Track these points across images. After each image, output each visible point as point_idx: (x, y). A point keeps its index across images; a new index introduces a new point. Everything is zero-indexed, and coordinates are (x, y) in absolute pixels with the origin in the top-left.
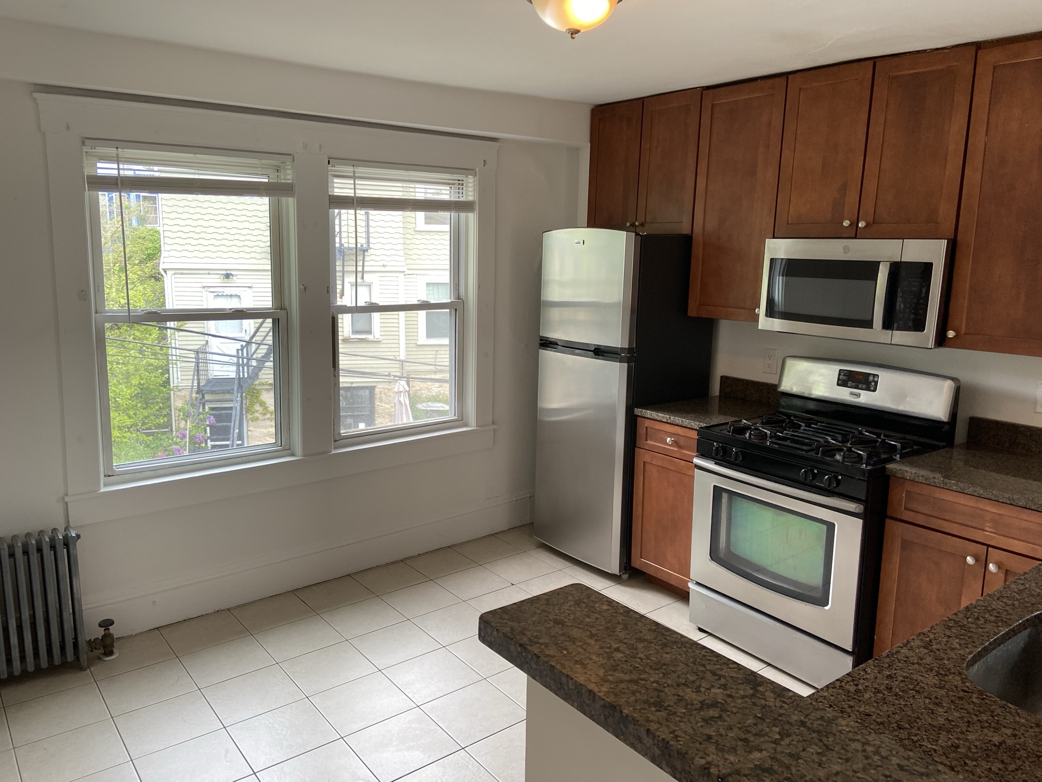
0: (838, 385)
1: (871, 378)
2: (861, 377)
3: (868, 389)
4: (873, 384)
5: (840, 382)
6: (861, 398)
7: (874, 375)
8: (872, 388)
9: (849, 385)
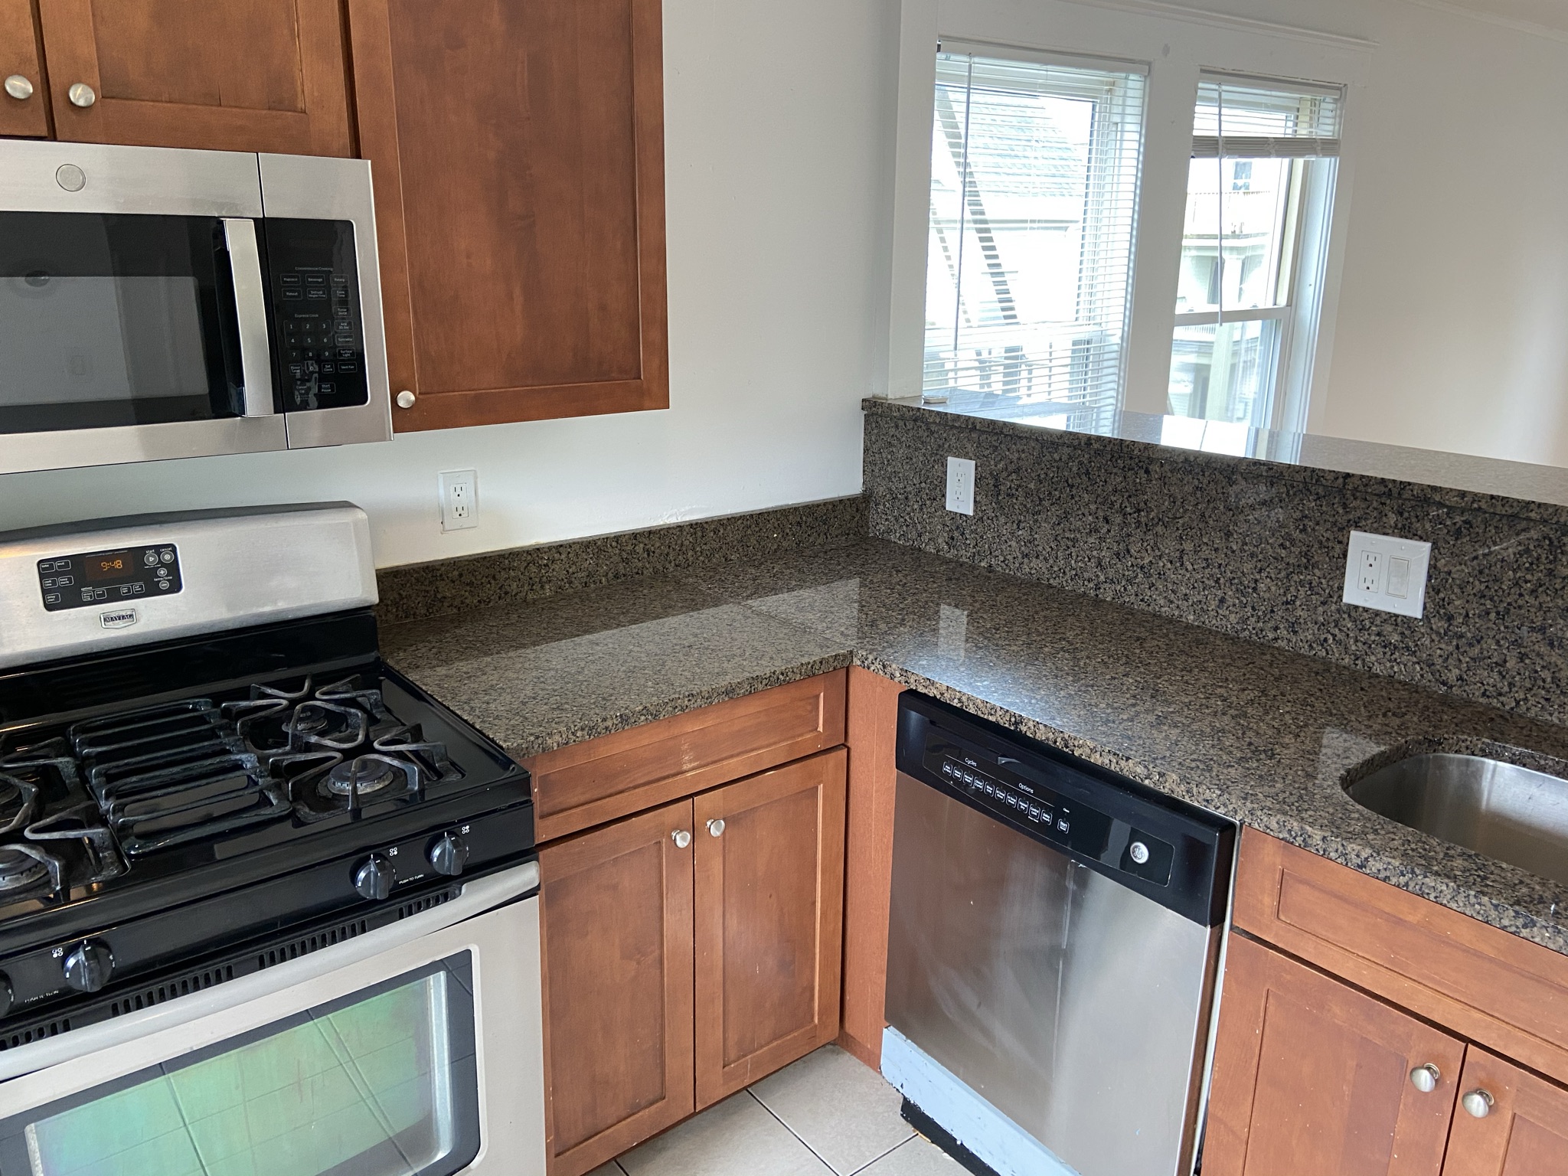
0: (49, 607)
1: (151, 559)
2: (118, 564)
3: (153, 590)
4: (162, 572)
5: (51, 598)
6: (143, 621)
7: (158, 549)
8: (165, 585)
9: (86, 598)
